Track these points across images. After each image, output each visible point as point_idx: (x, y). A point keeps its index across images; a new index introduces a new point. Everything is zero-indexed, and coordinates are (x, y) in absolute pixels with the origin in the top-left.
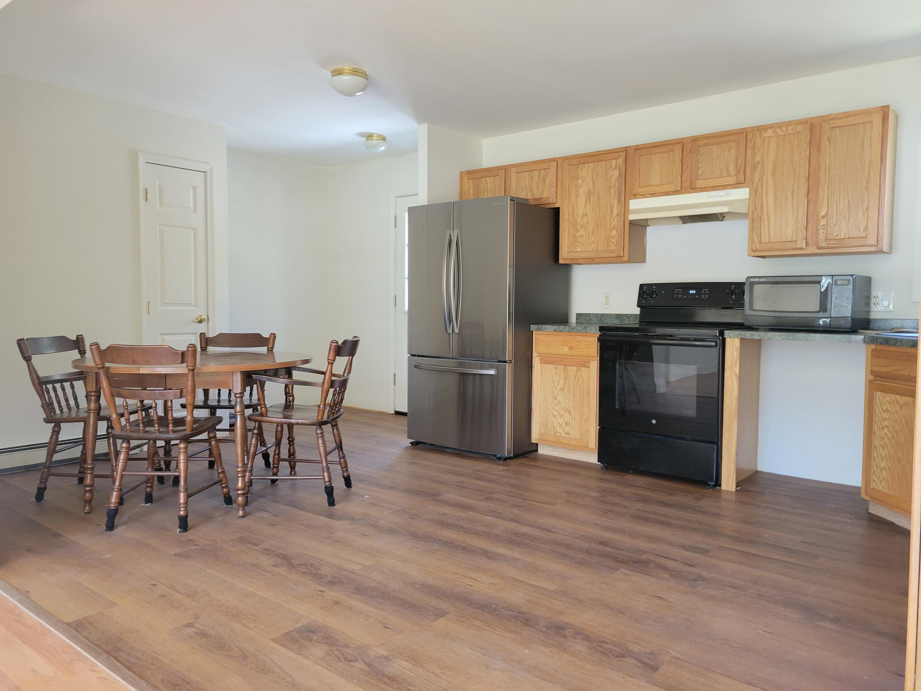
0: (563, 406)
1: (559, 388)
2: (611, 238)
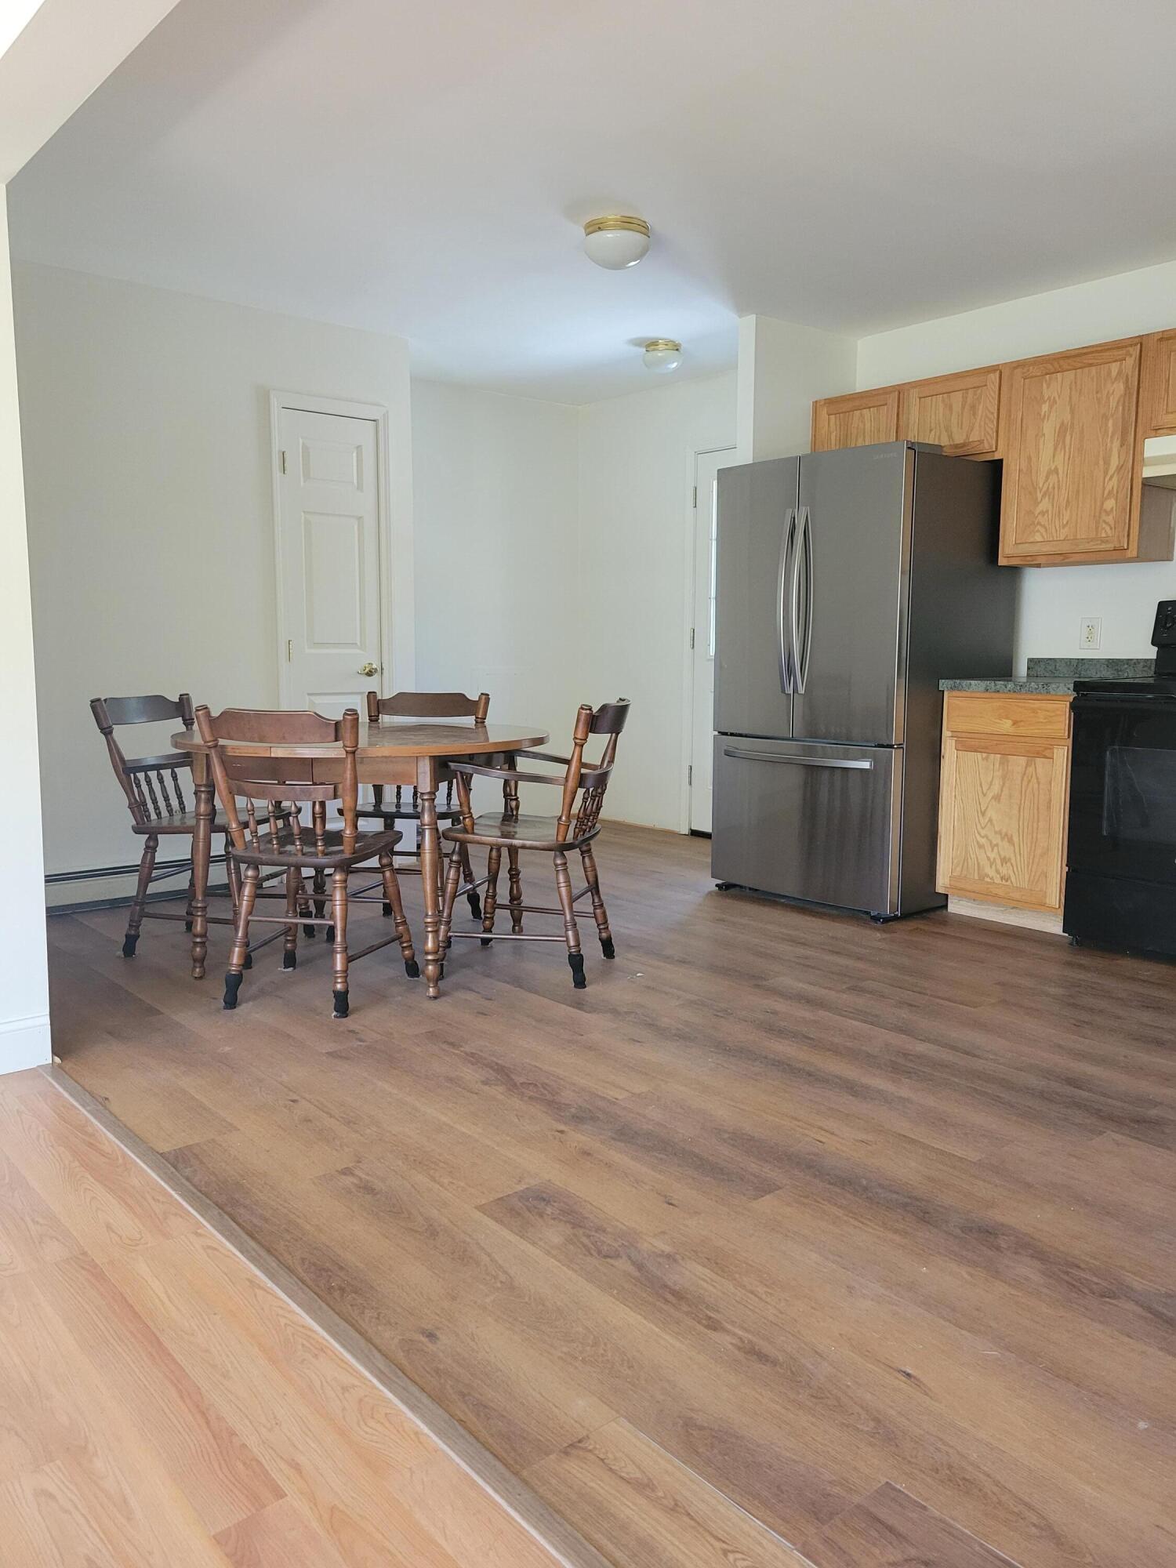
0: (997, 829)
1: (990, 795)
2: (1103, 514)
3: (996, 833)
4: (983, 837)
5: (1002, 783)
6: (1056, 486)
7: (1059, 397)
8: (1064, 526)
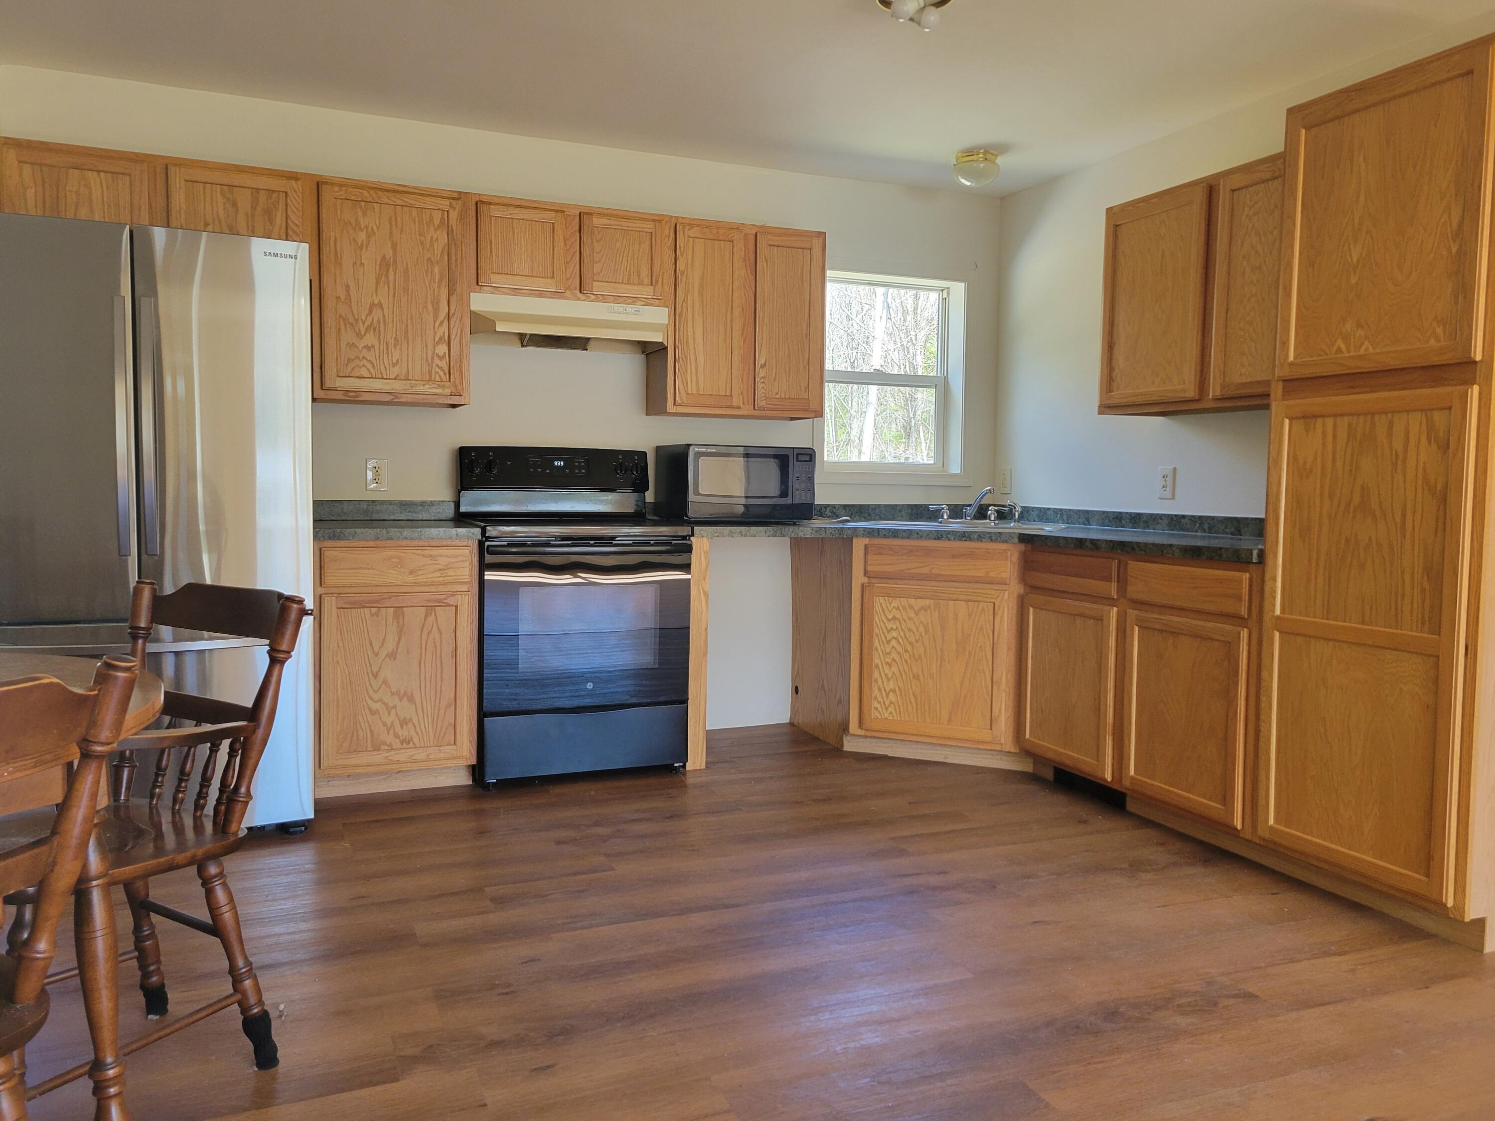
0: (394, 689)
1: (383, 654)
2: (436, 358)
3: (393, 694)
4: (377, 702)
5: (397, 639)
6: (382, 321)
7: (378, 228)
8: (394, 365)
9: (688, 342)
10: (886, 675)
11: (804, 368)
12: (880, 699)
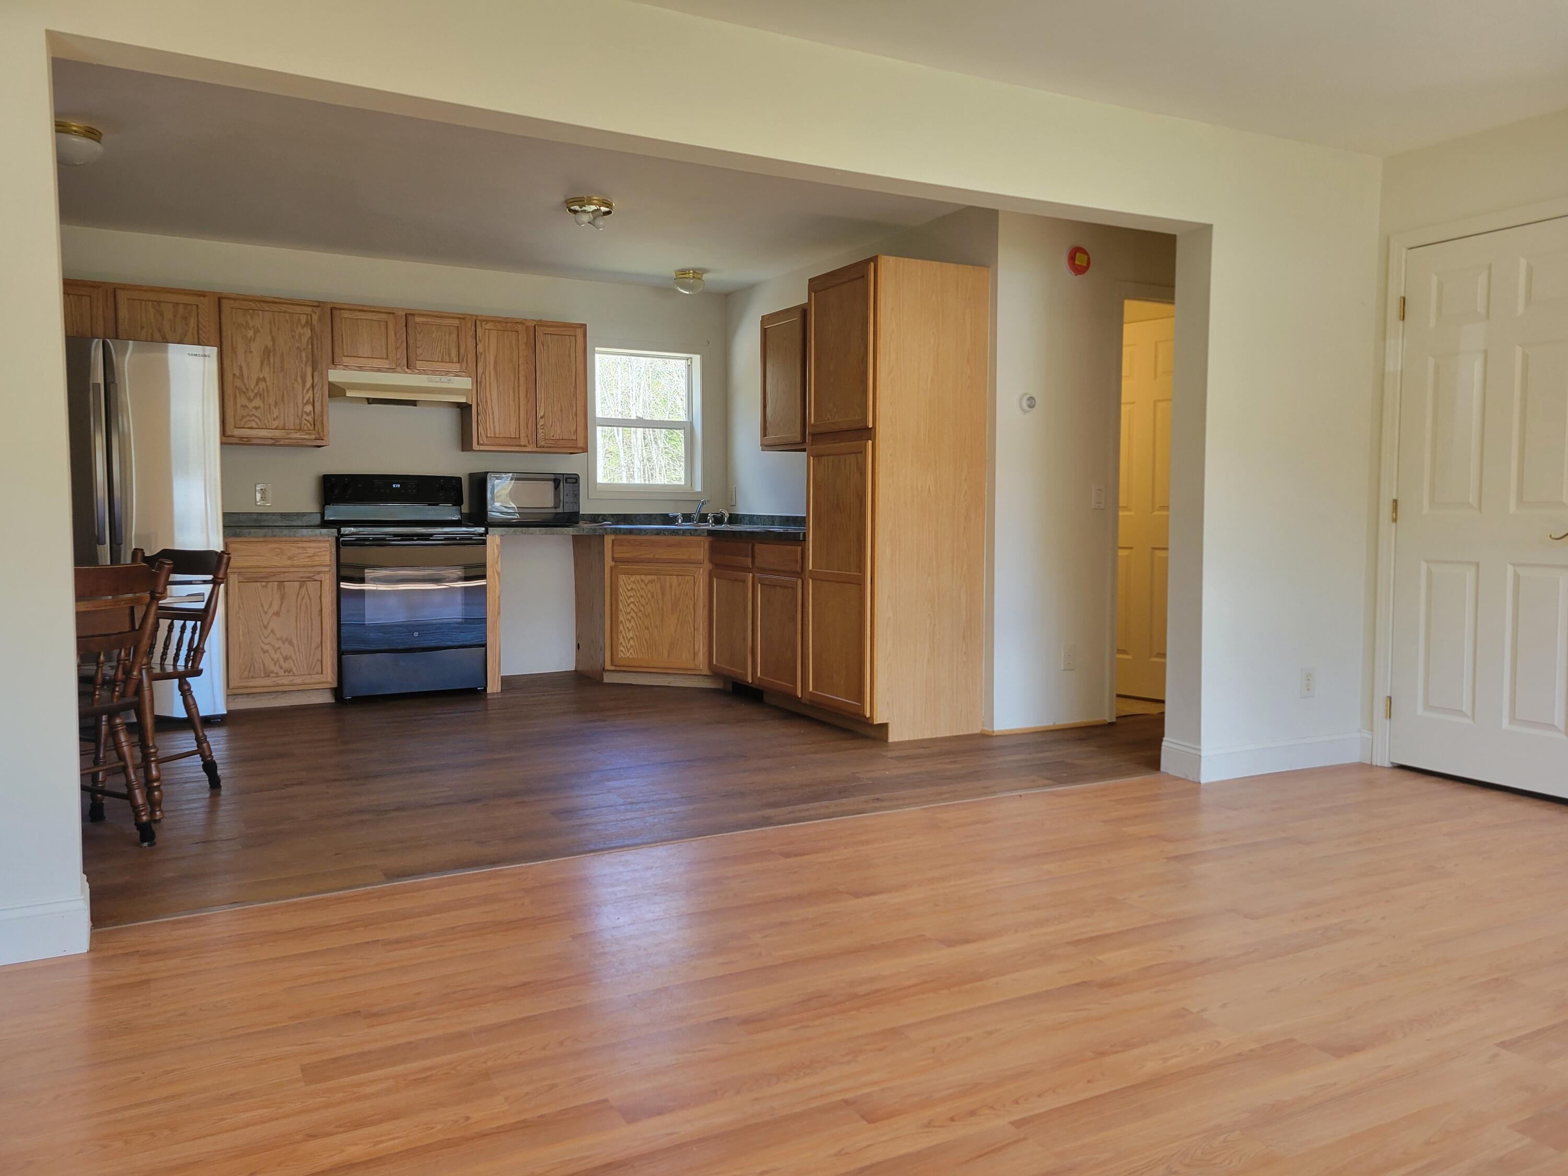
0: (278, 636)
1: (271, 612)
2: (304, 415)
3: (278, 639)
4: (267, 644)
5: (280, 603)
6: (265, 390)
7: (262, 327)
8: (275, 419)
9: (486, 401)
10: (628, 628)
11: (573, 419)
12: (624, 644)
